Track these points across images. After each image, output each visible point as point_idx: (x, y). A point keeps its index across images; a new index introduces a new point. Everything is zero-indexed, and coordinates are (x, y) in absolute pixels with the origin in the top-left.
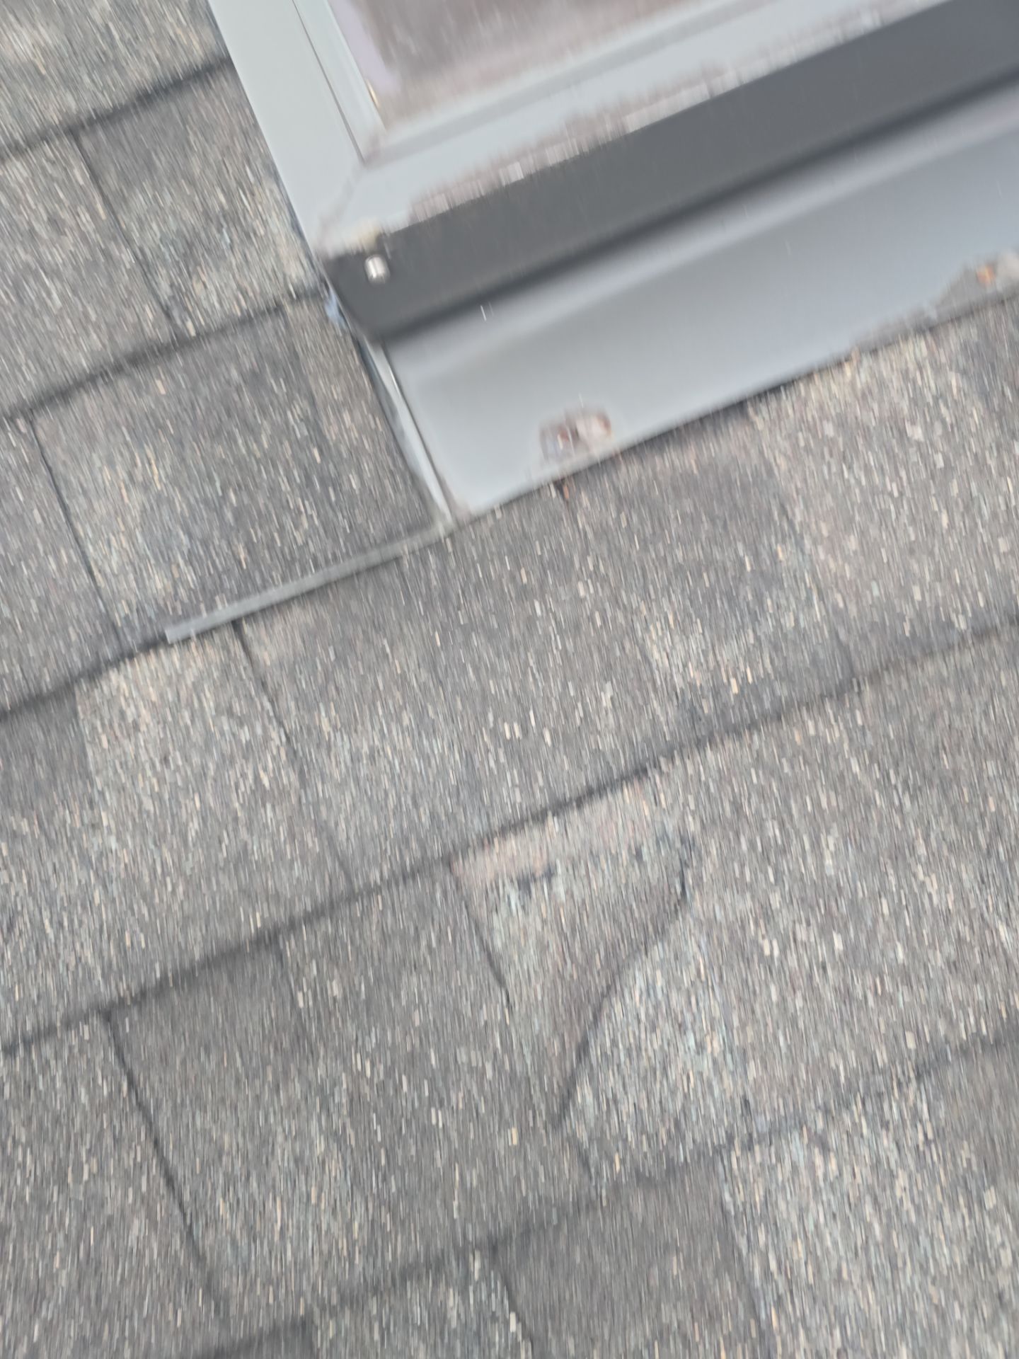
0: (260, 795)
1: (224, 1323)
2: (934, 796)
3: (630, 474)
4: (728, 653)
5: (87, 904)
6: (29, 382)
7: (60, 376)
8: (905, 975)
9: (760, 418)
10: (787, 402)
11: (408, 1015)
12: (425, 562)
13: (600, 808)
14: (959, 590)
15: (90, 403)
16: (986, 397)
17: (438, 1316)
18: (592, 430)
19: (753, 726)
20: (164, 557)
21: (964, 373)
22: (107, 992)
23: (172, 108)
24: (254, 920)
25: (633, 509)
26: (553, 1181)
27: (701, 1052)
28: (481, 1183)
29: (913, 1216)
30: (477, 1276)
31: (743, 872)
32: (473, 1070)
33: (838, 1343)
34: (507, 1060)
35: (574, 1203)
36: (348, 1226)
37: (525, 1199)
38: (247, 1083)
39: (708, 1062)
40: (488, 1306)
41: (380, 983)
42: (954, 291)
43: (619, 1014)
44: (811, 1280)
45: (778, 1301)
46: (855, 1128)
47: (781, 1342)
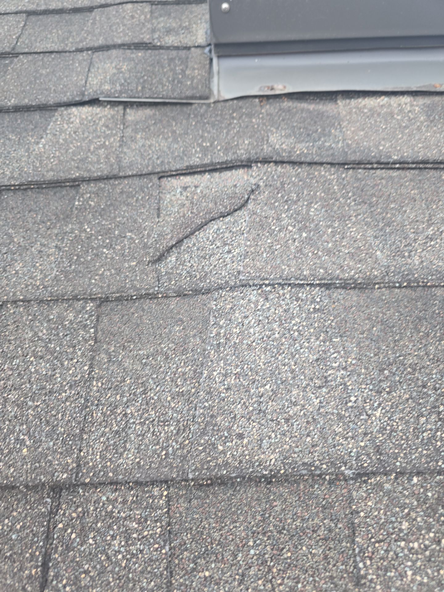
0: (103, 146)
3: (287, 104)
4: (299, 146)
6: (100, 42)
8: (329, 252)
9: (341, 103)
11: (115, 217)
12: (201, 106)
13: (228, 174)
14: (398, 151)
16: (428, 116)
17: (61, 319)
18: (279, 87)
20: (112, 82)
21: (422, 108)
22: (7, 182)
24: (76, 174)
25: (284, 112)
26: (142, 280)
27: (229, 252)
28: (111, 275)
29: (296, 333)
30: (88, 308)
31: (275, 202)
32: (131, 238)
33: (238, 370)
34: (147, 238)
35: (147, 289)
36: (46, 276)
37: (126, 284)
38: (38, 224)
39: (231, 255)
40: (86, 320)
41: (111, 205)
42: (424, 86)
43: (201, 236)
44: (237, 341)
45: (219, 345)
46: (284, 294)
47: (212, 361)
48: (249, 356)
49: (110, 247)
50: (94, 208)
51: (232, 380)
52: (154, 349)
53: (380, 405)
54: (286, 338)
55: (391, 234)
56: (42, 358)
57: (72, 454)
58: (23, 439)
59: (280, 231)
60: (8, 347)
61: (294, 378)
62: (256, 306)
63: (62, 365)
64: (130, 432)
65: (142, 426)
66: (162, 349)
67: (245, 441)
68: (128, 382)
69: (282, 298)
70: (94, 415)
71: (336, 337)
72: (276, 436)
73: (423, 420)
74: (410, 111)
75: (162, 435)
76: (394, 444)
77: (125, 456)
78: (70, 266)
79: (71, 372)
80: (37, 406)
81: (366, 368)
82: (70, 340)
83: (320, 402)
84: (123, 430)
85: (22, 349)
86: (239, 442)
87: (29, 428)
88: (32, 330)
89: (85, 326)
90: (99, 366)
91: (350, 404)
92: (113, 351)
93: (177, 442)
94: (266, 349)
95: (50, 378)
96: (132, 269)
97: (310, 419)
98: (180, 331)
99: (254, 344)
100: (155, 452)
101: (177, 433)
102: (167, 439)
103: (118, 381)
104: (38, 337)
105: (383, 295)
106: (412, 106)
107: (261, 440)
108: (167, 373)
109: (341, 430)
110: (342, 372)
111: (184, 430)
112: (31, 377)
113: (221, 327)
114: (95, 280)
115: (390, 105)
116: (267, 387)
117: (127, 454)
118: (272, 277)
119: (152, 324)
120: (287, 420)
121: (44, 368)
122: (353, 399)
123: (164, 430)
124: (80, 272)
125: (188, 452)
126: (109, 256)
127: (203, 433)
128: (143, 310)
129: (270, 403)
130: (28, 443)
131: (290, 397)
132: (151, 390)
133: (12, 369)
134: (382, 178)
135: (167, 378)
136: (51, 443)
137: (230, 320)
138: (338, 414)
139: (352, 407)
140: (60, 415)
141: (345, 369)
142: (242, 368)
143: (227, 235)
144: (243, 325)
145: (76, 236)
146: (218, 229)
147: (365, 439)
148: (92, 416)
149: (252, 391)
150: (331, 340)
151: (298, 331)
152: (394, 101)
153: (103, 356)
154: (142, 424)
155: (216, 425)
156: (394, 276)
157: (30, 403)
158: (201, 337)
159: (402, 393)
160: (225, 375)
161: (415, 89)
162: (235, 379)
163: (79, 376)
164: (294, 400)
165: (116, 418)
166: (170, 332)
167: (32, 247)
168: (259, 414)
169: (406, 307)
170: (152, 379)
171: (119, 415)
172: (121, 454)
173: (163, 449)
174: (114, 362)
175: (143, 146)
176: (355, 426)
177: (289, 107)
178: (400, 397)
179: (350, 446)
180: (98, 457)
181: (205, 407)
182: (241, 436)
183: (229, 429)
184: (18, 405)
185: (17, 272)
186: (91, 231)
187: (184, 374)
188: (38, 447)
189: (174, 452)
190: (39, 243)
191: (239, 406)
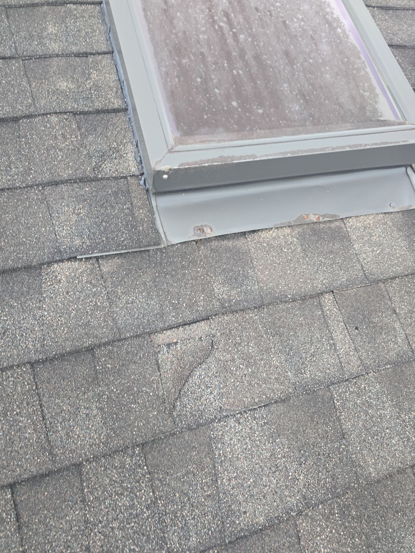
0: (97, 306)
1: (54, 462)
2: (278, 337)
3: (215, 244)
4: (233, 292)
5: (33, 331)
6: (47, 177)
7: (57, 179)
8: (265, 380)
9: (249, 238)
10: (256, 235)
11: (130, 376)
12: (156, 254)
13: (195, 326)
14: (290, 288)
15: (64, 188)
16: (302, 245)
17: (123, 465)
18: (207, 230)
19: (236, 312)
20: (81, 236)
21: (297, 239)
22: (34, 357)
23: (106, 117)
24: (88, 342)
25: (214, 252)
26: (164, 426)
27: (211, 393)
28: (143, 424)
29: (258, 442)
30: (137, 452)
31: (229, 348)
32: (147, 392)
33: (235, 474)
34: (157, 390)
35: (170, 431)
36: (100, 435)
37: (156, 430)
38: (75, 390)
39: (213, 396)
40: (139, 461)
41: (123, 365)
43: (191, 382)
44: (231, 457)
45: (221, 462)
46: (247, 417)
47: (220, 473)
48: (238, 464)
49: (135, 403)
50: (111, 370)
51: (233, 482)
52: (185, 471)
53: (302, 472)
54: (254, 447)
55: (293, 356)
56: (122, 494)
57: (164, 548)
58: (134, 548)
59: (236, 370)
60: (98, 494)
61: (262, 471)
62: (235, 430)
63: (136, 496)
64: (188, 525)
65: (194, 520)
66: (190, 470)
67: (248, 515)
68: (178, 496)
69: (247, 420)
70: (166, 521)
71: (277, 439)
72: (261, 507)
73: (320, 474)
74: (291, 243)
75: (206, 522)
76: (310, 492)
77: (191, 540)
78: (114, 424)
79: (143, 499)
80: (133, 527)
81: (293, 452)
82: (134, 478)
83: (277, 481)
84: (185, 525)
85: (107, 492)
86: (245, 516)
87: (134, 541)
88: (107, 477)
89: (140, 465)
90: (157, 490)
91: (290, 478)
92: (162, 478)
93: (214, 524)
94: (246, 457)
95: (132, 507)
96: (156, 417)
97: (274, 492)
98: (196, 455)
99: (239, 456)
100: (205, 533)
101: (213, 519)
102: (209, 523)
103: (172, 497)
104: (114, 481)
105: (295, 402)
106: (292, 236)
107: (255, 512)
108: (197, 484)
109: (288, 493)
110: (283, 459)
111: (216, 516)
112: (121, 509)
113: (220, 449)
114: (135, 431)
115: (279, 236)
116: (251, 480)
117: (192, 539)
118: (240, 409)
119: (178, 453)
120: (264, 497)
121: (125, 501)
122: (290, 474)
123: (206, 519)
124: (123, 427)
125: (222, 528)
126: (137, 410)
127: (228, 517)
128: (170, 444)
129: (254, 490)
130: (137, 550)
131: (263, 483)
132: (192, 497)
133: (107, 508)
134: (284, 311)
135: (198, 488)
136: (150, 546)
137: (223, 443)
138: (286, 485)
139: (291, 479)
140: (148, 528)
141: (284, 457)
142: (237, 473)
143: (206, 379)
144: (231, 445)
145: (108, 398)
146: (200, 375)
147: (299, 494)
148: (165, 521)
149: (245, 485)
150: (275, 441)
151: (259, 440)
152: (281, 232)
153: (157, 482)
154: (193, 519)
155: (232, 510)
156: (299, 389)
157: (128, 526)
158: (209, 457)
159: (310, 462)
160: (229, 480)
161: (293, 224)
162: (235, 480)
163: (149, 500)
164: (265, 484)
165: (179, 520)
166: (191, 456)
167: (79, 412)
168: (251, 497)
169: (306, 407)
170: (191, 490)
171: (179, 517)
172: (189, 540)
173: (209, 530)
174: (165, 485)
175: (127, 303)
176: (294, 489)
177: (217, 246)
178: (309, 464)
179: (293, 500)
180: (177, 545)
181: (224, 502)
182: (245, 513)
183: (239, 510)
184: (121, 529)
185: (78, 436)
186: (117, 390)
187: (207, 483)
188: (144, 550)
189: (215, 530)
190: (83, 407)
191: (241, 496)
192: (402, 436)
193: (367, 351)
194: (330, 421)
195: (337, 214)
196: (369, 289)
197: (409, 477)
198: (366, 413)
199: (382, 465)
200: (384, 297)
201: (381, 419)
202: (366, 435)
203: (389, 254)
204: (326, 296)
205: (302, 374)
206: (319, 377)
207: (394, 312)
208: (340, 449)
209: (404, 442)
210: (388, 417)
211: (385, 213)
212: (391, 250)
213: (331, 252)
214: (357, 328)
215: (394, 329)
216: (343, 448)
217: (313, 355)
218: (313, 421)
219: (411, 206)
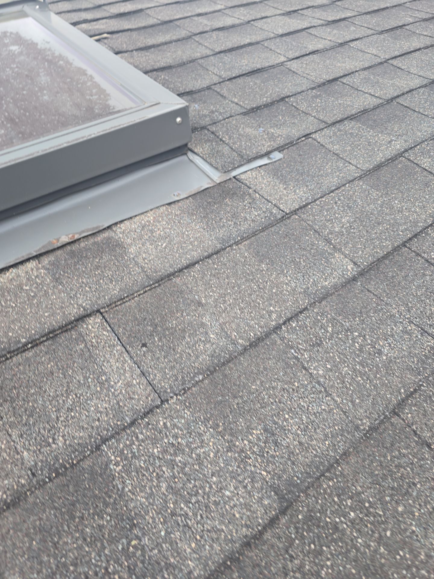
16: (53, 274)
21: (47, 269)
42: (43, 247)
55: (34, 424)
74: (37, 277)
106: (38, 269)
115: (18, 276)
134: (20, 364)
152: (21, 270)
161: (35, 254)
169: (60, 498)
192: (240, 478)
193: (162, 370)
194: (106, 505)
195: (101, 225)
196: (159, 290)
197: (272, 546)
198: (172, 464)
199: (211, 546)
200: (181, 292)
201: (200, 464)
202: (176, 503)
203: (179, 242)
204: (91, 320)
205: (49, 445)
206: (81, 438)
207: (200, 304)
208: (128, 548)
209: (245, 487)
210: (212, 455)
211: (169, 204)
212: (183, 238)
213: (97, 268)
214: (144, 345)
215: (203, 325)
216: (134, 547)
217: (70, 410)
218: (73, 518)
219: (201, 187)
